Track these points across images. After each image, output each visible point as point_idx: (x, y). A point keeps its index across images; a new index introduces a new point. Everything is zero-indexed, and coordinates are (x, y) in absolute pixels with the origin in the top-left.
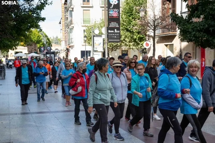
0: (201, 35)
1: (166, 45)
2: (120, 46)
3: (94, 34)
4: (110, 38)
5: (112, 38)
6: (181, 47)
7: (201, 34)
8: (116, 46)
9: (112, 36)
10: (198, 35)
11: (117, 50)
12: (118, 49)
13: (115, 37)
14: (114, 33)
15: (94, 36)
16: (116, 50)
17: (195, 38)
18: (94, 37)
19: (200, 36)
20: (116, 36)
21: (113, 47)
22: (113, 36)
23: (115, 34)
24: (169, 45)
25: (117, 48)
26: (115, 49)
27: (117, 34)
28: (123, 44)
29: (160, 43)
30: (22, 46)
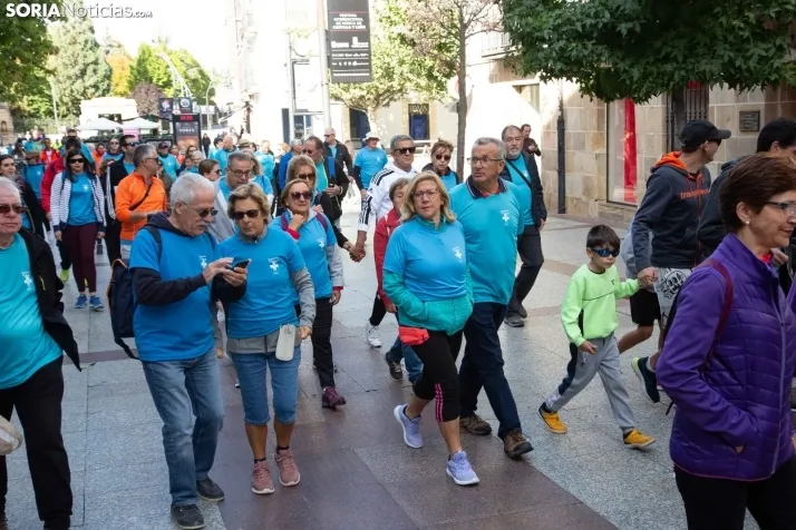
0: (586, 53)
1: (519, 88)
2: (400, 90)
3: (294, 57)
4: (338, 67)
5: (343, 67)
6: (561, 94)
7: (586, 48)
8: (388, 91)
9: (343, 61)
10: (574, 53)
11: (392, 103)
12: (395, 100)
13: (355, 63)
14: (351, 51)
15: (294, 62)
16: (388, 105)
17: (567, 64)
18: (295, 66)
19: (585, 56)
20: (358, 61)
21: (379, 95)
22: (348, 61)
23: (354, 53)
24: (528, 89)
25: (391, 99)
26: (385, 102)
27: (359, 53)
28: (408, 84)
29: (500, 81)
30: (122, 95)
